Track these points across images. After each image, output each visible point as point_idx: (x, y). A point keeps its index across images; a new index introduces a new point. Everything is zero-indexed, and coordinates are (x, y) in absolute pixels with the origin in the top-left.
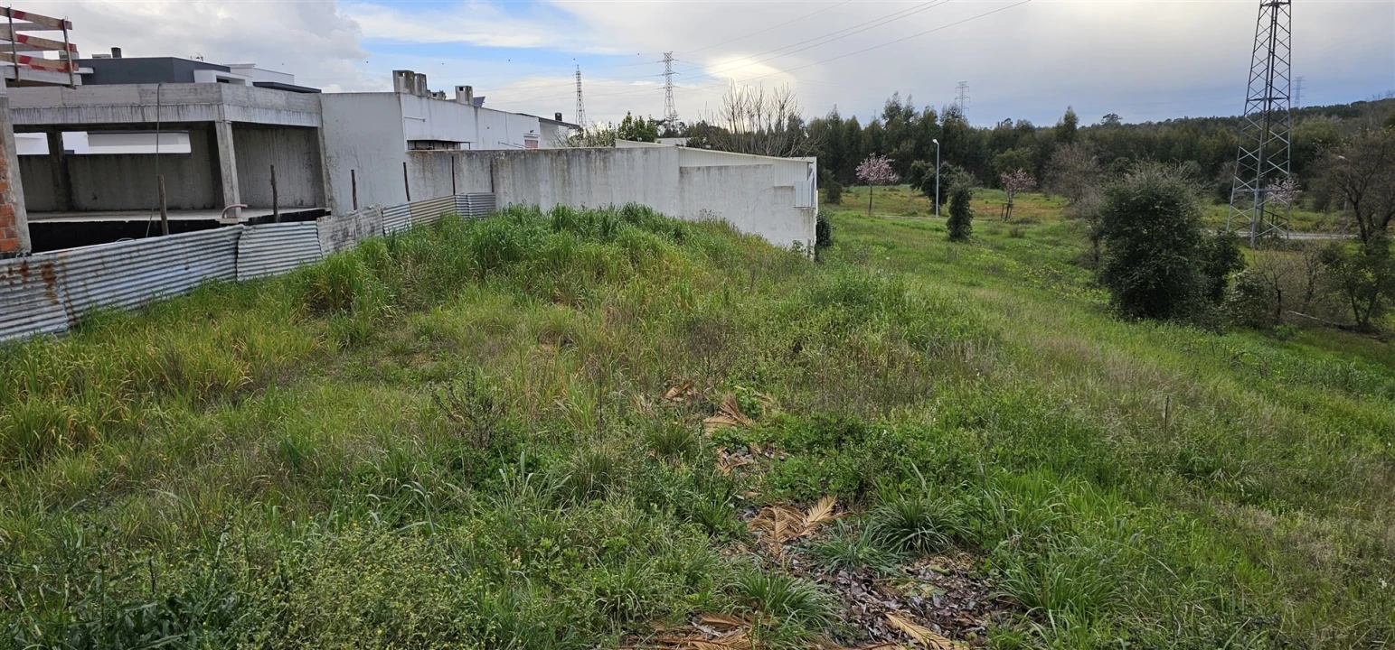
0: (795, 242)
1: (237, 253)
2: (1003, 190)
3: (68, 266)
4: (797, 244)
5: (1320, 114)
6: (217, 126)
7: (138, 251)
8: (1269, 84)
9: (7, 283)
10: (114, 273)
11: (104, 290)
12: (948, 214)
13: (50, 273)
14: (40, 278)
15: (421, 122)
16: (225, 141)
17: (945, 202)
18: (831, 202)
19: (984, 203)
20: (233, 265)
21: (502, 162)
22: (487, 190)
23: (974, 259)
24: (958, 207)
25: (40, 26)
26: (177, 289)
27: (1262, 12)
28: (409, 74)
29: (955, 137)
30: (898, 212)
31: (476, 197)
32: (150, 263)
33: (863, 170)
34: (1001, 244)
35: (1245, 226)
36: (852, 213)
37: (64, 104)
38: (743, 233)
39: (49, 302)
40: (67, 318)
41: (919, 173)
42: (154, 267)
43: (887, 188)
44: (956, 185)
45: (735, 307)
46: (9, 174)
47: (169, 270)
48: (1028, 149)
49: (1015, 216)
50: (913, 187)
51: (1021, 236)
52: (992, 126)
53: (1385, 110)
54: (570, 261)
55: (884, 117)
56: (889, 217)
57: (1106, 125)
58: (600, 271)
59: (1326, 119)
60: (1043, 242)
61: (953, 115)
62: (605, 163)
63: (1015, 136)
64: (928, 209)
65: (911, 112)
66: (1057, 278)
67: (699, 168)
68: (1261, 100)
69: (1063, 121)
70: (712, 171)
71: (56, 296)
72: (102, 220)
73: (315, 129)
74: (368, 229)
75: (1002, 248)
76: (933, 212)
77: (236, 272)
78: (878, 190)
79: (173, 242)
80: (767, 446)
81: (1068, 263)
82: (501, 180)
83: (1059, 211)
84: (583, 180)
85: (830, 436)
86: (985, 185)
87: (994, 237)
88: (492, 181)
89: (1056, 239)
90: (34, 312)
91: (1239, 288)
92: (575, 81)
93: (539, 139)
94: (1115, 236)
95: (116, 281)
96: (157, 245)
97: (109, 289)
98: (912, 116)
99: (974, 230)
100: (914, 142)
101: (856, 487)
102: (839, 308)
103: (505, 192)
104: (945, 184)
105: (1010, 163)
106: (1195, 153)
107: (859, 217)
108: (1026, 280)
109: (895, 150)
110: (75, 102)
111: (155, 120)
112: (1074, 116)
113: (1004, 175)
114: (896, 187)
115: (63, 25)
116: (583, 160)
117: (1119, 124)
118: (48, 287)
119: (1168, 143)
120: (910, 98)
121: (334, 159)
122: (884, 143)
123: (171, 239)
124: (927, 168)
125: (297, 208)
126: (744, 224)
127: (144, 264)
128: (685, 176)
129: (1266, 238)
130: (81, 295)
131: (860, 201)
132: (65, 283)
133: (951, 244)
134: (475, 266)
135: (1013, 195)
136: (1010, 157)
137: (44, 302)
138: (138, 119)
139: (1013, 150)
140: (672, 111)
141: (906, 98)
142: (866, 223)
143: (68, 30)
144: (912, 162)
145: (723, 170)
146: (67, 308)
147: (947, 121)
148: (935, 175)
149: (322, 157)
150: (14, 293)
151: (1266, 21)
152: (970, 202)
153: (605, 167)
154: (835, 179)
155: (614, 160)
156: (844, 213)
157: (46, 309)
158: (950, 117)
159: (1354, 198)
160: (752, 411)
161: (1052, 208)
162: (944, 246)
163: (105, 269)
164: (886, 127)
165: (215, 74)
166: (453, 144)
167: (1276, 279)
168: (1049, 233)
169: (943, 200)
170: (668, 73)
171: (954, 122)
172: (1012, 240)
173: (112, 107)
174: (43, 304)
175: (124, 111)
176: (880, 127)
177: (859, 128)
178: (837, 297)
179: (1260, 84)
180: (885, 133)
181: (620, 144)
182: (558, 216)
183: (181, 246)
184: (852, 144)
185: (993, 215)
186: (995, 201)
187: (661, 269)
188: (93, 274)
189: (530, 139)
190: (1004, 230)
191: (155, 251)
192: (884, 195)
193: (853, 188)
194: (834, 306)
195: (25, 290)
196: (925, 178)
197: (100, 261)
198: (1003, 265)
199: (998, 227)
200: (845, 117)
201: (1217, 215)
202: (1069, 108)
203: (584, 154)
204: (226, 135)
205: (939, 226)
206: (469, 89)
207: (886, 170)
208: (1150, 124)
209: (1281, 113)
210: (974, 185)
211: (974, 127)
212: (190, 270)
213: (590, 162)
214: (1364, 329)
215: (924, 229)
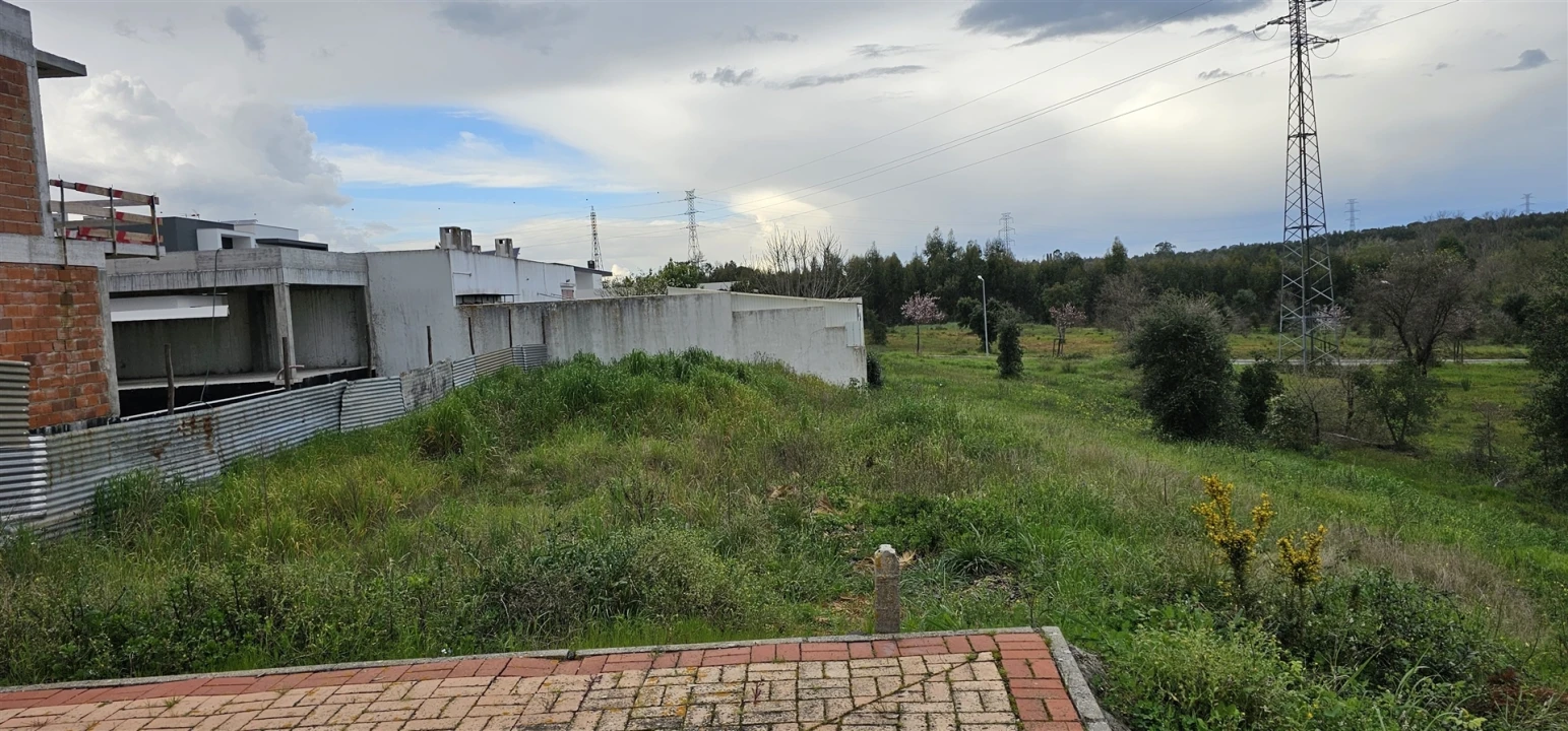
0: (852, 379)
1: (341, 407)
2: (1054, 325)
3: (221, 420)
4: (854, 381)
5: (1374, 237)
6: (275, 288)
7: (269, 405)
8: (1305, 213)
9: (181, 434)
10: (252, 425)
11: (244, 441)
12: (999, 352)
13: (209, 425)
14: (202, 430)
15: (470, 278)
16: (283, 304)
17: (995, 339)
18: (877, 344)
19: (1035, 341)
20: (337, 418)
21: (554, 313)
22: (538, 341)
23: (1026, 395)
24: (1007, 343)
25: (127, 201)
26: (297, 440)
27: (1290, 142)
28: (456, 230)
29: (1001, 273)
30: (946, 351)
31: (531, 349)
32: (277, 416)
33: (909, 309)
34: (1053, 380)
35: (1298, 354)
36: (900, 353)
37: (117, 273)
38: (798, 373)
39: (208, 451)
40: (219, 466)
41: (966, 310)
42: (280, 420)
43: (934, 326)
44: (1004, 321)
45: (813, 432)
46: (105, 343)
47: (291, 422)
48: (1077, 282)
49: (1067, 350)
50: (961, 325)
51: (1074, 371)
52: (1041, 258)
53: (1438, 231)
54: (654, 400)
55: (926, 253)
56: (938, 357)
57: (1159, 254)
58: (680, 408)
59: (1381, 241)
60: (1096, 377)
61: (997, 249)
62: (658, 310)
63: (1064, 268)
64: (978, 347)
65: (953, 247)
66: (1108, 410)
67: (751, 312)
68: (1299, 228)
69: (1111, 253)
70: (765, 315)
71: (212, 447)
72: (150, 387)
73: (361, 287)
74: (441, 382)
75: (1055, 384)
76: (983, 350)
77: (340, 424)
78: (925, 330)
79: (294, 397)
80: (858, 524)
81: (1121, 396)
82: (552, 331)
83: (1112, 345)
84: (636, 327)
85: (907, 510)
86: (1036, 320)
87: (1046, 373)
88: (544, 333)
89: (1110, 373)
90: (198, 460)
91: (1278, 411)
92: (590, 222)
93: (575, 289)
94: (1152, 364)
95: (253, 433)
96: (282, 400)
97: (249, 440)
98: (955, 251)
99: (1025, 366)
100: (958, 278)
101: (930, 541)
102: (903, 427)
103: (557, 344)
104: (992, 320)
105: (1059, 298)
106: (1248, 282)
107: (908, 357)
108: (1078, 412)
109: (939, 287)
110: (129, 270)
111: (212, 285)
112: (1122, 247)
113: (1052, 310)
114: (943, 326)
115: (152, 201)
116: (636, 309)
117: (1173, 253)
118: (207, 438)
119: (1220, 272)
120: (951, 233)
121: (380, 317)
122: (927, 280)
123: (293, 394)
124: (974, 305)
125: (339, 367)
126: (799, 365)
127: (273, 417)
128: (739, 320)
129: (1316, 365)
130: (229, 446)
131: (906, 341)
132: (218, 435)
133: (1002, 381)
134: (565, 409)
135: (1063, 330)
136: (1058, 291)
137: (203, 450)
138: (194, 285)
139: (1062, 283)
140: (697, 252)
141: (948, 232)
142: (915, 363)
143: (156, 206)
144: (958, 299)
145: (776, 313)
146: (220, 457)
147: (992, 255)
148: (983, 312)
149: (368, 315)
150: (186, 443)
151: (1295, 151)
152: (1019, 338)
153: (658, 314)
154: (879, 319)
155: (667, 307)
156: (892, 353)
157: (206, 458)
158: (995, 252)
159: (1397, 323)
160: (841, 505)
161: (1106, 342)
162: (996, 383)
163: (245, 422)
164: (928, 263)
165: (220, 232)
166: (496, 297)
167: (1311, 401)
168: (1102, 368)
169: (992, 338)
170: (692, 213)
171: (999, 256)
172: (1065, 375)
173: (167, 274)
174: (204, 452)
175: (180, 277)
176: (922, 264)
177: (901, 265)
178: (900, 417)
179: (1295, 213)
180: (928, 269)
181: (672, 291)
182: (635, 362)
183: (299, 401)
184: (894, 282)
185: (1045, 351)
186: (1046, 337)
187: (734, 405)
188: (238, 427)
189: (566, 289)
190: (1056, 366)
191: (281, 405)
192: (932, 334)
193: (898, 328)
194: (898, 426)
195: (193, 440)
196: (973, 315)
197: (242, 415)
198: (1055, 400)
199: (1051, 362)
200: (885, 254)
201: (1271, 344)
202: (1116, 238)
203: (636, 303)
204: (284, 298)
205: (989, 363)
206: (509, 241)
207: (932, 308)
208: (1204, 251)
209: (1319, 240)
210: (1025, 321)
211: (1021, 260)
212: (306, 423)
213: (643, 310)
214: (1401, 447)
215: (975, 367)
